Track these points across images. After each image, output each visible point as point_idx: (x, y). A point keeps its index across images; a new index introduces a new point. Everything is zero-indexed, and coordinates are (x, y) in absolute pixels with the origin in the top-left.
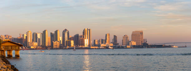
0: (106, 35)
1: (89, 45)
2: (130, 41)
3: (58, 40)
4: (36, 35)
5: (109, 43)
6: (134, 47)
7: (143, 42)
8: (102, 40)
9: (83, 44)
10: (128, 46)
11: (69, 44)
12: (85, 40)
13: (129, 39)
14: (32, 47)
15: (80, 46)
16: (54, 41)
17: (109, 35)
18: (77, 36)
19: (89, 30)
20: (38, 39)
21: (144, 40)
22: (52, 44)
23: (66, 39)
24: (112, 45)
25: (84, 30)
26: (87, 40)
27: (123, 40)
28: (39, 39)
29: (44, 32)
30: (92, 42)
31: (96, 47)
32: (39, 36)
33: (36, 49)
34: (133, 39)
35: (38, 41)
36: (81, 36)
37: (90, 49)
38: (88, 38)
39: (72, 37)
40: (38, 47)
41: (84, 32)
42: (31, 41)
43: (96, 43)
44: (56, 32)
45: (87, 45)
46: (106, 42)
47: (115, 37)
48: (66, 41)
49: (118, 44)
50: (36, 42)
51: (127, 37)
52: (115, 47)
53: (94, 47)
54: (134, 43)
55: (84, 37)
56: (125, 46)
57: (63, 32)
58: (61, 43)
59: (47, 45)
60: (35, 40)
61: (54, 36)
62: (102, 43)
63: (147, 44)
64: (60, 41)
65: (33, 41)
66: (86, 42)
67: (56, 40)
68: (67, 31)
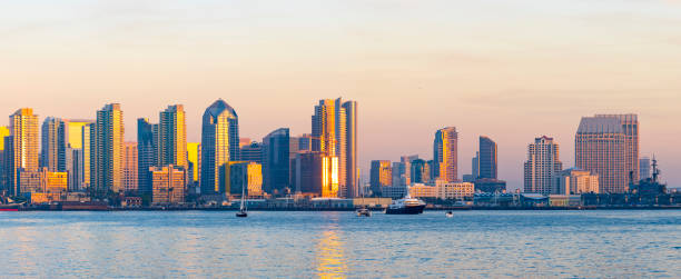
0: (439, 134)
1: (348, 190)
2: (568, 172)
3: (180, 161)
4: (62, 129)
5: (455, 180)
6: (590, 201)
7: (639, 178)
8: (417, 163)
9: (313, 184)
10: (554, 199)
11: (238, 181)
12: (325, 161)
13: (560, 159)
14: (37, 198)
15: (298, 196)
16: (155, 164)
17: (453, 135)
18: (281, 140)
19: (347, 105)
20: (69, 155)
21: (645, 163)
22: (146, 178)
23: (222, 156)
24: (469, 189)
25: (319, 109)
26: (335, 161)
27: (528, 165)
28: (76, 152)
29: (106, 115)
30: (362, 171)
31: (385, 202)
32: (76, 138)
33: (59, 208)
34: (582, 162)
35: (69, 166)
36: (302, 141)
37: (351, 208)
38: (338, 154)
39: (255, 145)
40: (72, 198)
41: (318, 120)
42: (35, 161)
43: (384, 178)
44: (169, 116)
45: (335, 188)
46: (435, 173)
47: (487, 146)
48: (223, 168)
49: (503, 185)
50: (61, 167)
51: (552, 149)
52: (482, 199)
53: (372, 203)
54: (590, 183)
55: (316, 145)
56: (539, 196)
57: (206, 118)
58: (195, 179)
59: (117, 183)
60: (53, 155)
61: (157, 137)
62: (417, 178)
63: (662, 188)
64: (191, 165)
65: (43, 162)
66: (332, 174)
67: (170, 158)
68: (226, 113)
